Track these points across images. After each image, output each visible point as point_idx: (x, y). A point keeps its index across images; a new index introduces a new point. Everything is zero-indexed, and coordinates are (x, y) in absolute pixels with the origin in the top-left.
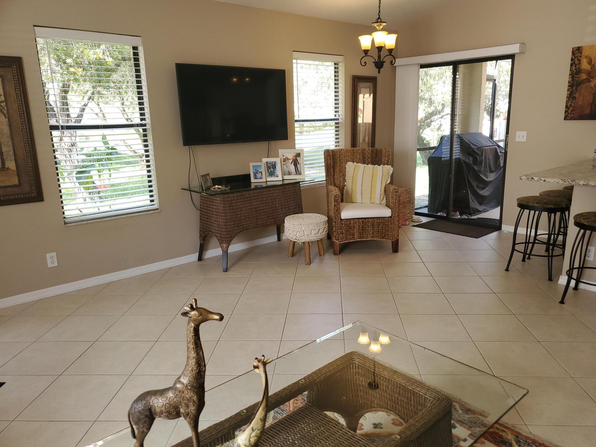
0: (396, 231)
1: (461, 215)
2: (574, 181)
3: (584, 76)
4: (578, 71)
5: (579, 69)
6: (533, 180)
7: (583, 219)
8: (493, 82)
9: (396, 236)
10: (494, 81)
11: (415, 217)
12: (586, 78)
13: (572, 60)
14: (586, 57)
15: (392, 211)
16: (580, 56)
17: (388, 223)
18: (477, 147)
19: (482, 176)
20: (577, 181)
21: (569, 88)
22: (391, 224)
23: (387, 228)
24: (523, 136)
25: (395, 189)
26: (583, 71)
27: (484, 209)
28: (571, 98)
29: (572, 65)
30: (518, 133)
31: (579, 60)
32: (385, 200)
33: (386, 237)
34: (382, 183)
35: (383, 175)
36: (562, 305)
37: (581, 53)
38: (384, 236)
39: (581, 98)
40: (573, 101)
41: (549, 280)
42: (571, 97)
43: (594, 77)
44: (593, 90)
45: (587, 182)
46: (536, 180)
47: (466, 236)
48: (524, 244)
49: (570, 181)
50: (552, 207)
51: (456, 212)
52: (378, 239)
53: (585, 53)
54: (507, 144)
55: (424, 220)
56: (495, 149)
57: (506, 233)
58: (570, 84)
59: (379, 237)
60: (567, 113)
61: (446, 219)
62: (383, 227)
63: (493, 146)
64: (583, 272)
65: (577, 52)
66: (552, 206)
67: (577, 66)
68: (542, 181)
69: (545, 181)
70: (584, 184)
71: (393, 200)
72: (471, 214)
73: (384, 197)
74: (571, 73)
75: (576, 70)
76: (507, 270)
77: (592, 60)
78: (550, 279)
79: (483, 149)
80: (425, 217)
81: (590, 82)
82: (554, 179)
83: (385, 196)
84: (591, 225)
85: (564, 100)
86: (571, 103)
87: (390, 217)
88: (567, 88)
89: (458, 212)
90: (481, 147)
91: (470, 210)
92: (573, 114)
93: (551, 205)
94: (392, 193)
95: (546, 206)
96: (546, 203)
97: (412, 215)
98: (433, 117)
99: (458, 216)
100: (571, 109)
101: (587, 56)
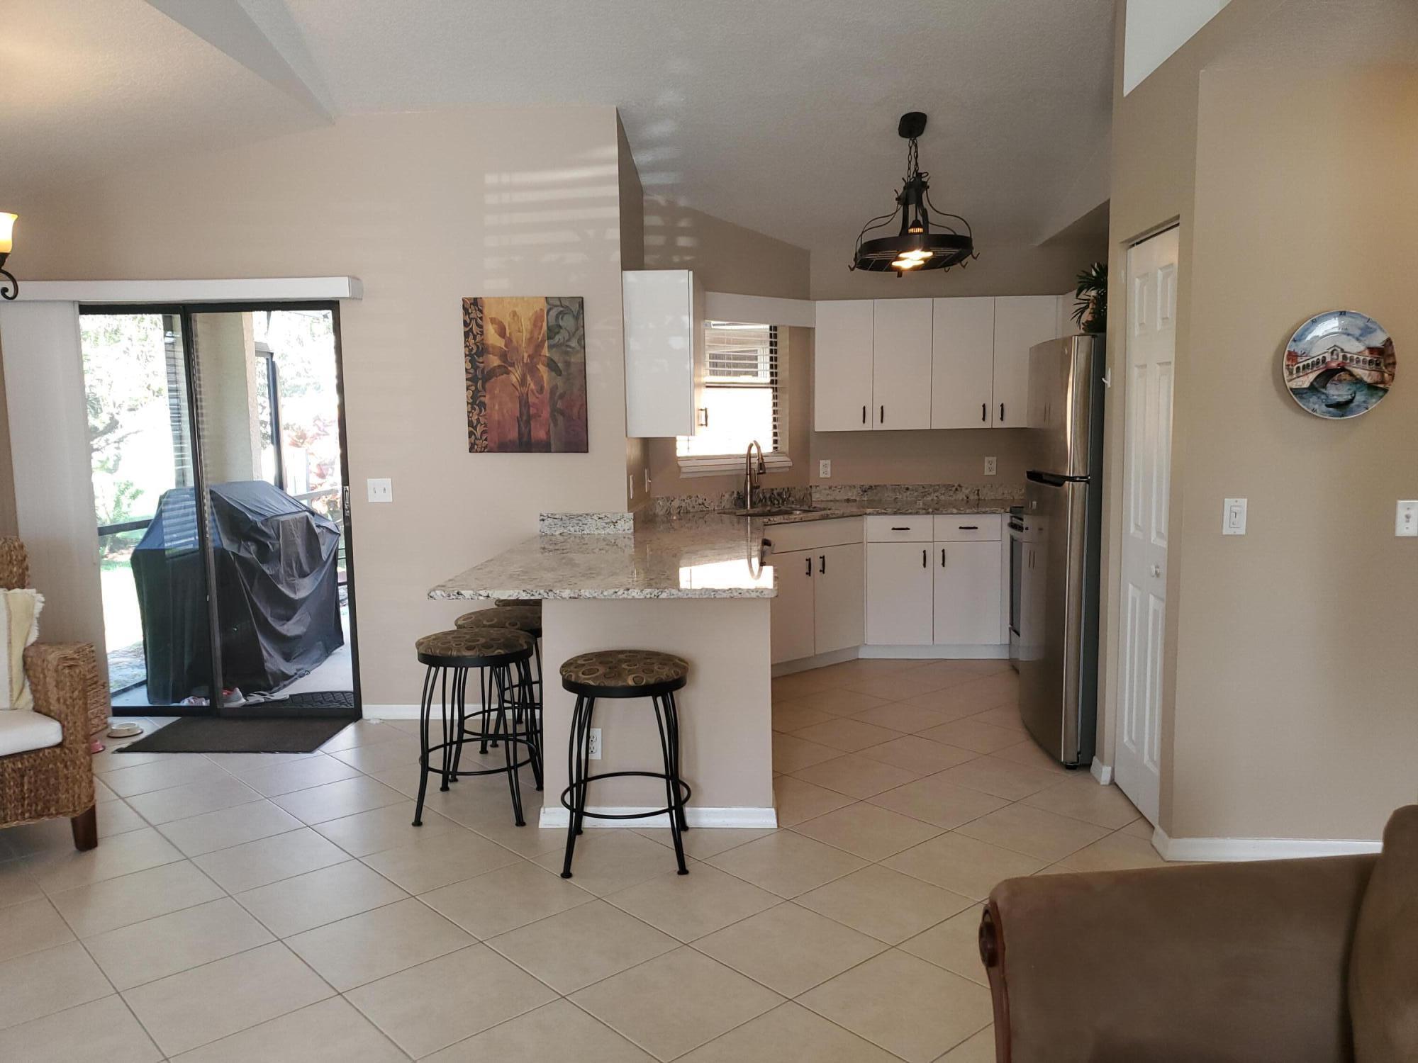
0: (84, 784)
1: (245, 696)
2: (551, 591)
3: (495, 361)
4: (480, 348)
5: (483, 344)
6: (460, 597)
7: (583, 674)
8: (267, 359)
9: (85, 799)
10: (269, 357)
11: (118, 723)
12: (499, 366)
13: (466, 324)
14: (493, 321)
15: (63, 727)
16: (481, 318)
17: (55, 764)
18: (263, 519)
19: (283, 589)
20: (558, 592)
21: (470, 383)
22: (66, 766)
23: (52, 781)
24: (385, 490)
25: (66, 659)
26: (491, 349)
27: (298, 670)
28: (477, 405)
29: (466, 335)
30: (371, 482)
31: (480, 326)
32: (27, 696)
33: (53, 810)
34: (10, 643)
35: (10, 621)
36: (568, 880)
37: (481, 311)
38: (43, 810)
39: (497, 407)
40: (481, 411)
41: (517, 825)
42: (475, 402)
43: (514, 363)
44: (517, 389)
45: (577, 591)
46: (468, 596)
47: (281, 752)
48: (442, 749)
49: (542, 591)
50: (502, 652)
51: (232, 691)
52: (23, 823)
53: (490, 312)
54: (349, 509)
55: (147, 726)
56: (305, 519)
57: (377, 724)
58: (470, 376)
59: (27, 815)
60: (473, 437)
61: (212, 713)
62: (36, 781)
63: (299, 512)
64: (587, 789)
65: (473, 307)
66: (499, 651)
67: (479, 338)
68: (481, 598)
69: (488, 596)
70: (572, 595)
71: (62, 693)
72: (269, 689)
73: (23, 686)
74: (467, 353)
75: (478, 347)
76: (418, 823)
77: (505, 329)
78: (520, 822)
79: (278, 521)
80: (148, 718)
81: (508, 373)
82: (508, 591)
83: (27, 684)
84: (602, 685)
85: (464, 408)
86: (478, 415)
87: (60, 745)
88: (464, 384)
89: (238, 689)
90: (272, 517)
91: (268, 680)
92: (486, 440)
93: (498, 649)
94: (56, 671)
95: (489, 653)
96: (487, 646)
97: (106, 718)
98: (96, 441)
99: (240, 699)
100: (480, 429)
101: (495, 318)
